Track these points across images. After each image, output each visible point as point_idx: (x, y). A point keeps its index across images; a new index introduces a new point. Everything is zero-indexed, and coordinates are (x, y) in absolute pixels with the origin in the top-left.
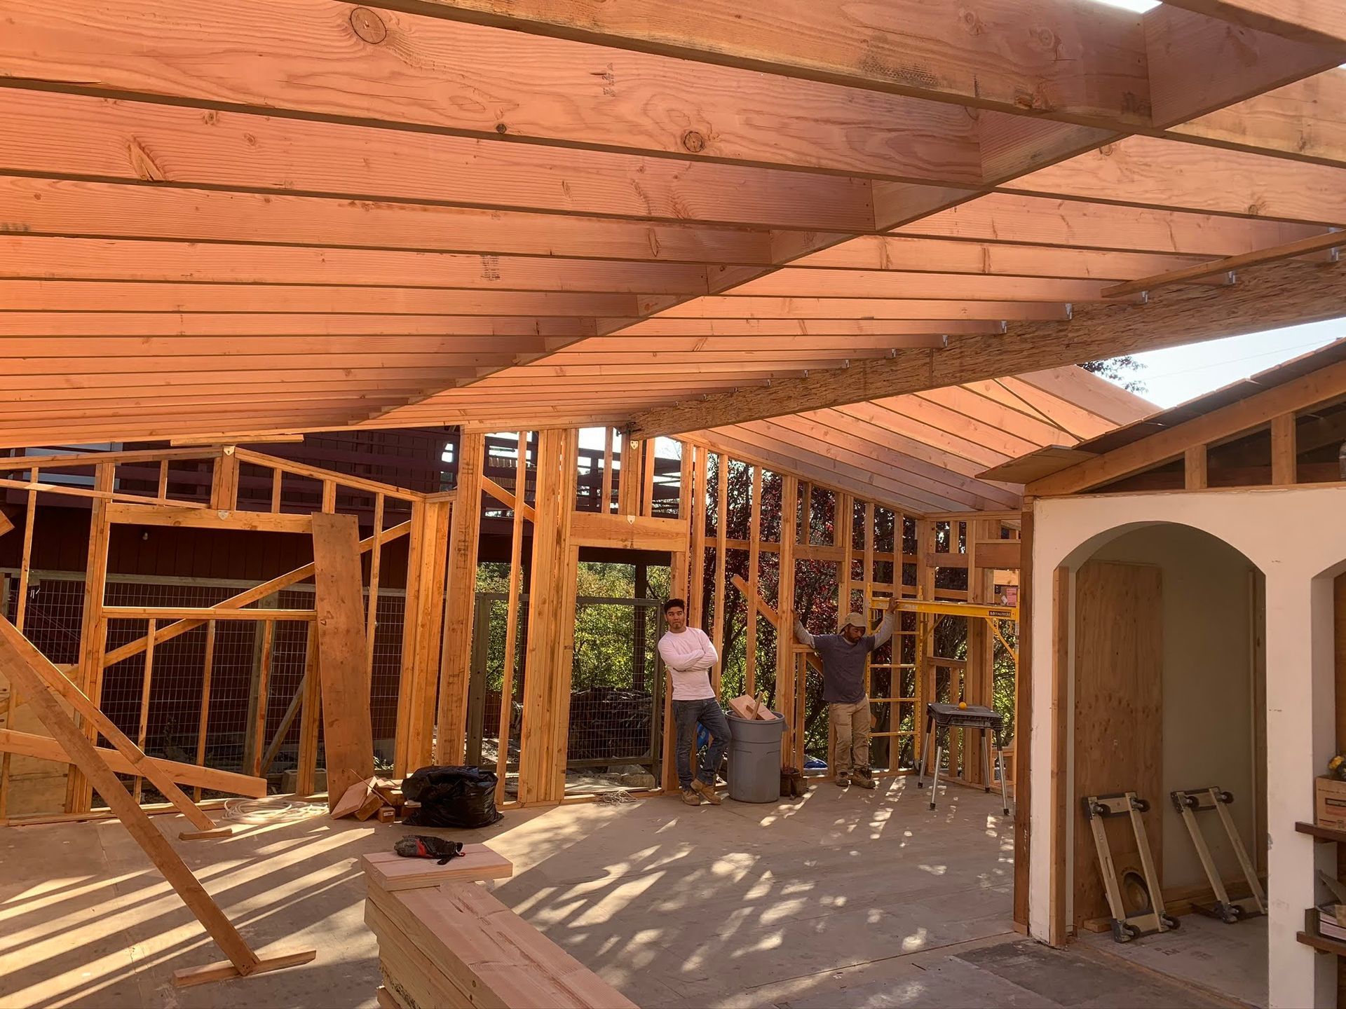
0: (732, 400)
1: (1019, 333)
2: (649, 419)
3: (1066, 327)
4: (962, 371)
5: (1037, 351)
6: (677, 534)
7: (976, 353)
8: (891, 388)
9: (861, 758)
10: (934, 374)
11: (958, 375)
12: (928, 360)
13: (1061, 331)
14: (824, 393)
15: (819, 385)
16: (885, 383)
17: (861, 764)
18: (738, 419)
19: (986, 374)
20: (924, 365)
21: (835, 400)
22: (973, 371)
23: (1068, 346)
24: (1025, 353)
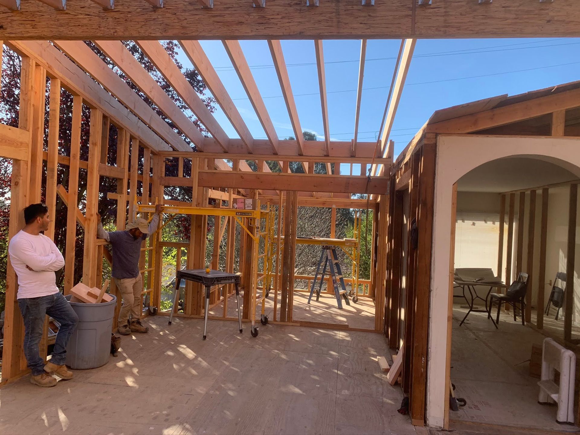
0: (154, 15)
1: (503, 5)
2: (15, 18)
3: (547, 8)
4: (447, 27)
5: (521, 21)
6: (21, 143)
7: (461, 15)
8: (369, 30)
9: (137, 313)
10: (416, 25)
11: (442, 29)
12: (410, 13)
13: (542, 9)
14: (288, 24)
15: (280, 17)
16: (362, 25)
17: (137, 317)
18: (164, 34)
19: (471, 32)
20: (407, 16)
21: (300, 33)
22: (459, 28)
23: (549, 21)
24: (509, 21)
